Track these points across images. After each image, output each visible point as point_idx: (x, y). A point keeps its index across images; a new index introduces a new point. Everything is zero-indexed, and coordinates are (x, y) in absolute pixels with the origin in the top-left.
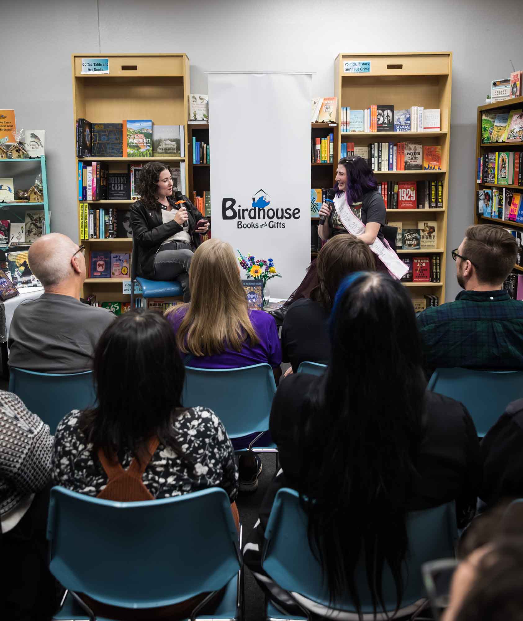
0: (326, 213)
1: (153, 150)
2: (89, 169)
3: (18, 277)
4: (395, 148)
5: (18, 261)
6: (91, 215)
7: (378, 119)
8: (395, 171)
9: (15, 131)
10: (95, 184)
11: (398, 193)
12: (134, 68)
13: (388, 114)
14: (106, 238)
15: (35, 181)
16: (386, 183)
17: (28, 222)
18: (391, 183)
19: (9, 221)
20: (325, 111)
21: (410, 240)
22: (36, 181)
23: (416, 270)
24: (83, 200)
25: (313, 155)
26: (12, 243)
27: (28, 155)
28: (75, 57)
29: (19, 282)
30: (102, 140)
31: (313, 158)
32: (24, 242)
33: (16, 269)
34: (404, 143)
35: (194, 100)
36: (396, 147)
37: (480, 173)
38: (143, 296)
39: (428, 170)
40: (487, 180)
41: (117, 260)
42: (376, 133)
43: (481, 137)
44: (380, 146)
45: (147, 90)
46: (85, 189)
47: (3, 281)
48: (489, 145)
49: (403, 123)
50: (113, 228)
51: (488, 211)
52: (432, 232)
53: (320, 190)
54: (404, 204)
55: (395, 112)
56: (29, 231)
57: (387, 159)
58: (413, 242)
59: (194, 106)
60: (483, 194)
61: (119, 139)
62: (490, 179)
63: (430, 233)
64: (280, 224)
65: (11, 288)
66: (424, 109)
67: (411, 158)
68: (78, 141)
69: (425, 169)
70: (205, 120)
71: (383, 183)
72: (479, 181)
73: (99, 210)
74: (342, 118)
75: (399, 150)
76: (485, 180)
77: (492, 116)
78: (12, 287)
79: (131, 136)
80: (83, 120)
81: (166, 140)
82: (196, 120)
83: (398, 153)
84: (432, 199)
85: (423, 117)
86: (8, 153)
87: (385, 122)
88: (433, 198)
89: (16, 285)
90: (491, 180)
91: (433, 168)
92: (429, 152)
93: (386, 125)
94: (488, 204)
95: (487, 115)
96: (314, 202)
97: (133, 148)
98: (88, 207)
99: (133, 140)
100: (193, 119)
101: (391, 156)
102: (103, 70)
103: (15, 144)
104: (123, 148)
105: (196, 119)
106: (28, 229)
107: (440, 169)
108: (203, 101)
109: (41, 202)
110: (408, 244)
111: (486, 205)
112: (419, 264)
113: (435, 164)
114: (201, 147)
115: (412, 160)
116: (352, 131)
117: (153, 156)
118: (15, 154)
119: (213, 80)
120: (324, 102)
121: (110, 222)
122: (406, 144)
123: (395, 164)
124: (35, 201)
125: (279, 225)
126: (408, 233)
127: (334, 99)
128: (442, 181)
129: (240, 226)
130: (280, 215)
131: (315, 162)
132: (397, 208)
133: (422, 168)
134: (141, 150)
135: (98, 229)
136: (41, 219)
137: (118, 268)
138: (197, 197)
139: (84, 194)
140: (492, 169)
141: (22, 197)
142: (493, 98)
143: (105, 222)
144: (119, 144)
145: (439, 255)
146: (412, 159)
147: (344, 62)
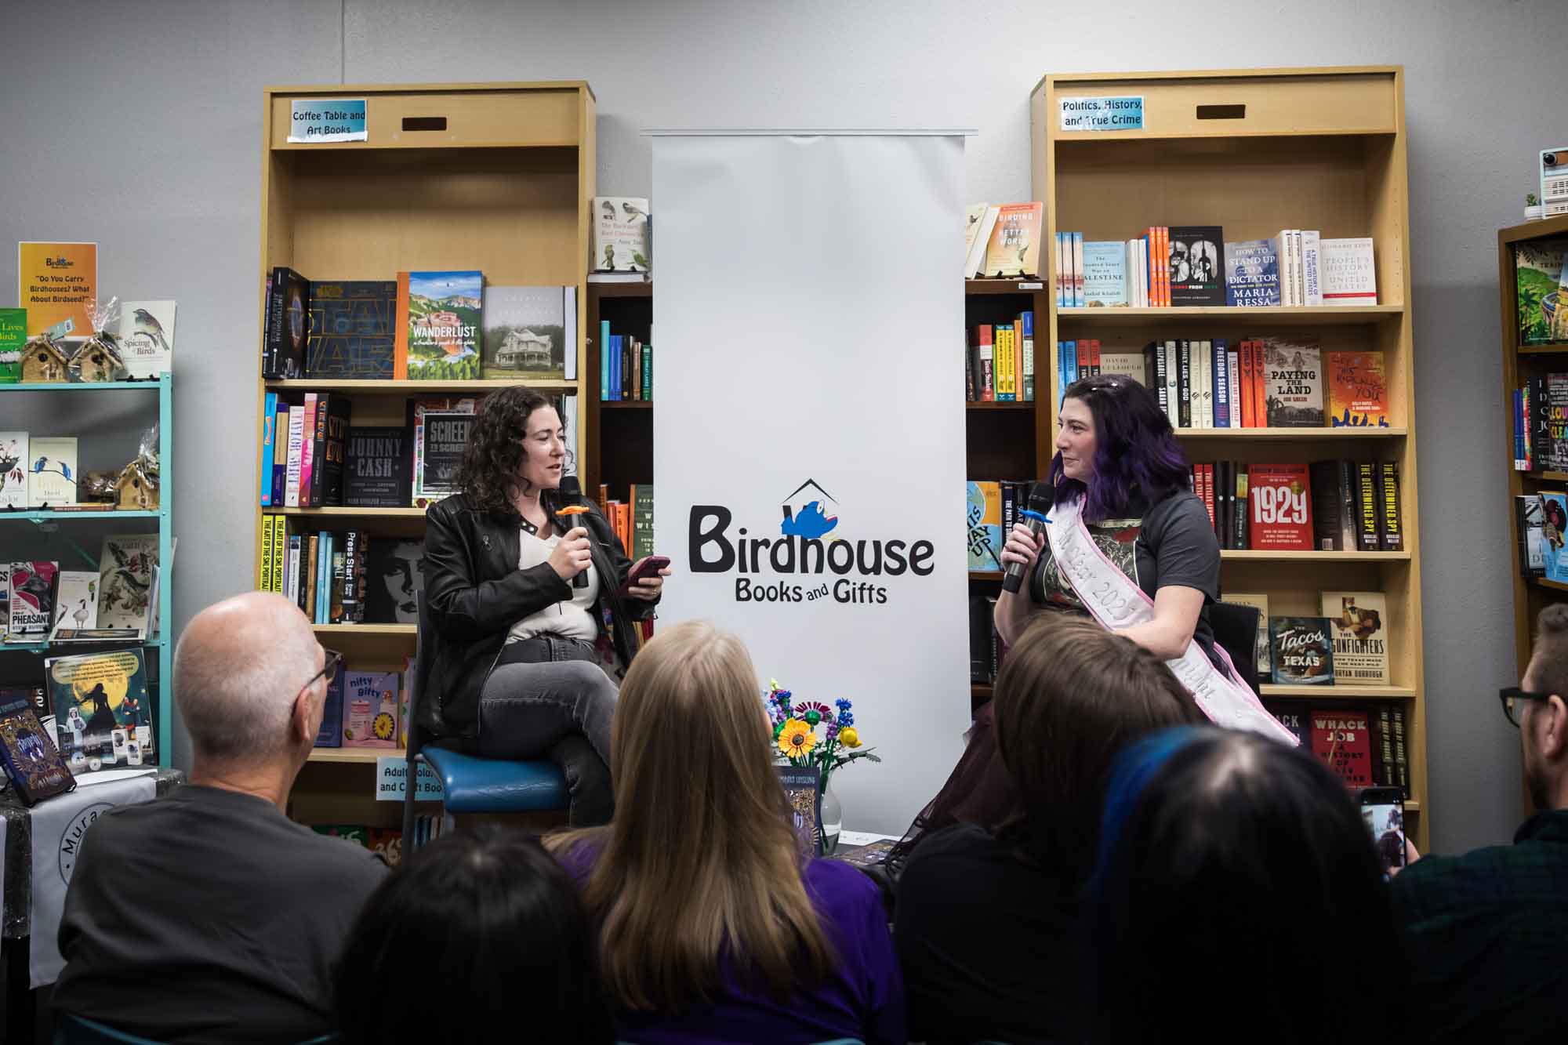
0: (1025, 555)
1: (482, 358)
2: (296, 411)
3: (77, 733)
4: (1233, 357)
5: (80, 683)
6: (292, 551)
7: (1173, 270)
8: (1235, 428)
9: (94, 303)
10: (311, 458)
11: (1249, 500)
12: (439, 124)
13: (1204, 251)
14: (332, 621)
15: (139, 448)
16: (1211, 466)
17: (110, 570)
18: (1225, 466)
19: (56, 564)
20: (1006, 244)
21: (1297, 654)
22: (142, 447)
23: (1325, 755)
24: (273, 505)
25: (970, 377)
26: (60, 630)
27: (124, 370)
28: (274, 95)
29: (78, 749)
30: (336, 326)
31: (971, 385)
32: (94, 627)
33: (73, 709)
34: (1262, 341)
35: (608, 212)
36: (1235, 354)
37: (1521, 439)
38: (444, 804)
39: (1345, 427)
40: (1547, 460)
41: (361, 693)
42: (1168, 309)
43: (1518, 324)
44: (1184, 350)
45: (470, 187)
46: (279, 471)
47: (31, 745)
48: (1544, 348)
49: (1255, 278)
50: (355, 591)
51: (1558, 561)
52: (1371, 630)
53: (993, 486)
54: (1270, 536)
55: (1227, 246)
56: (110, 596)
57: (1210, 391)
58: (1308, 662)
59: (607, 230)
60: (1536, 507)
61: (385, 327)
62: (1559, 460)
63: (1364, 632)
64: (871, 589)
65: (53, 767)
66: (1321, 238)
67: (1285, 388)
68: (269, 333)
69: (1336, 423)
70: (640, 273)
71: (1198, 467)
72: (1521, 465)
73: (318, 535)
74: (1061, 265)
75: (1247, 364)
76: (1544, 463)
77: (1550, 257)
78: (58, 764)
79: (419, 317)
80: (286, 271)
81: (520, 331)
82: (612, 271)
83: (1244, 374)
84: (1364, 519)
85: (1318, 261)
86: (70, 365)
87: (1196, 277)
88: (1370, 519)
89: (69, 757)
90: (1562, 461)
91: (1360, 421)
92: (1344, 371)
93: (1201, 287)
94: (1559, 539)
95: (1532, 254)
96: (975, 523)
97: (423, 353)
98: (287, 525)
99: (425, 329)
100: (605, 267)
101: (1221, 382)
102: (349, 132)
103: (92, 340)
104: (395, 352)
105: (613, 267)
106: (107, 590)
107: (1386, 425)
108: (633, 215)
109: (150, 510)
110: (1289, 666)
111: (1553, 543)
112: (1332, 734)
113: (1368, 408)
114: (627, 350)
115: (1288, 396)
116: (1090, 305)
117: (481, 377)
118: (89, 369)
119: (665, 153)
120: (1001, 217)
121: (349, 571)
122: (1266, 346)
123: (1234, 406)
124: (134, 507)
125: (866, 593)
126: (1289, 630)
127: (1031, 207)
128: (1394, 463)
129: (743, 592)
130: (869, 561)
131: (977, 400)
132: (1249, 547)
133: (1323, 420)
134: (448, 359)
135: (310, 594)
136: (146, 562)
137: (363, 718)
138: (609, 502)
139: (277, 487)
140: (1563, 426)
141: (97, 494)
142: (1548, 202)
143: (333, 575)
144: (383, 341)
145: (1401, 706)
146: (1290, 390)
147: (1063, 100)
